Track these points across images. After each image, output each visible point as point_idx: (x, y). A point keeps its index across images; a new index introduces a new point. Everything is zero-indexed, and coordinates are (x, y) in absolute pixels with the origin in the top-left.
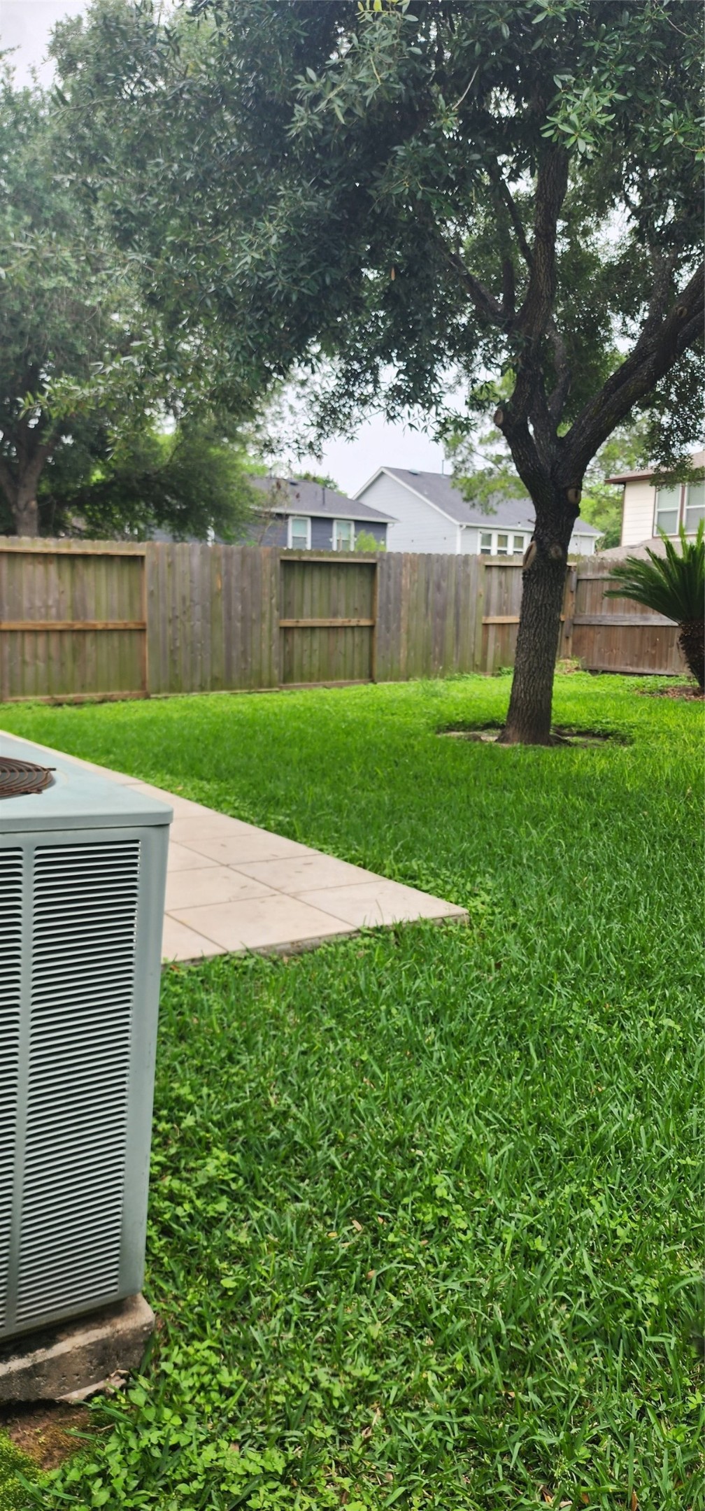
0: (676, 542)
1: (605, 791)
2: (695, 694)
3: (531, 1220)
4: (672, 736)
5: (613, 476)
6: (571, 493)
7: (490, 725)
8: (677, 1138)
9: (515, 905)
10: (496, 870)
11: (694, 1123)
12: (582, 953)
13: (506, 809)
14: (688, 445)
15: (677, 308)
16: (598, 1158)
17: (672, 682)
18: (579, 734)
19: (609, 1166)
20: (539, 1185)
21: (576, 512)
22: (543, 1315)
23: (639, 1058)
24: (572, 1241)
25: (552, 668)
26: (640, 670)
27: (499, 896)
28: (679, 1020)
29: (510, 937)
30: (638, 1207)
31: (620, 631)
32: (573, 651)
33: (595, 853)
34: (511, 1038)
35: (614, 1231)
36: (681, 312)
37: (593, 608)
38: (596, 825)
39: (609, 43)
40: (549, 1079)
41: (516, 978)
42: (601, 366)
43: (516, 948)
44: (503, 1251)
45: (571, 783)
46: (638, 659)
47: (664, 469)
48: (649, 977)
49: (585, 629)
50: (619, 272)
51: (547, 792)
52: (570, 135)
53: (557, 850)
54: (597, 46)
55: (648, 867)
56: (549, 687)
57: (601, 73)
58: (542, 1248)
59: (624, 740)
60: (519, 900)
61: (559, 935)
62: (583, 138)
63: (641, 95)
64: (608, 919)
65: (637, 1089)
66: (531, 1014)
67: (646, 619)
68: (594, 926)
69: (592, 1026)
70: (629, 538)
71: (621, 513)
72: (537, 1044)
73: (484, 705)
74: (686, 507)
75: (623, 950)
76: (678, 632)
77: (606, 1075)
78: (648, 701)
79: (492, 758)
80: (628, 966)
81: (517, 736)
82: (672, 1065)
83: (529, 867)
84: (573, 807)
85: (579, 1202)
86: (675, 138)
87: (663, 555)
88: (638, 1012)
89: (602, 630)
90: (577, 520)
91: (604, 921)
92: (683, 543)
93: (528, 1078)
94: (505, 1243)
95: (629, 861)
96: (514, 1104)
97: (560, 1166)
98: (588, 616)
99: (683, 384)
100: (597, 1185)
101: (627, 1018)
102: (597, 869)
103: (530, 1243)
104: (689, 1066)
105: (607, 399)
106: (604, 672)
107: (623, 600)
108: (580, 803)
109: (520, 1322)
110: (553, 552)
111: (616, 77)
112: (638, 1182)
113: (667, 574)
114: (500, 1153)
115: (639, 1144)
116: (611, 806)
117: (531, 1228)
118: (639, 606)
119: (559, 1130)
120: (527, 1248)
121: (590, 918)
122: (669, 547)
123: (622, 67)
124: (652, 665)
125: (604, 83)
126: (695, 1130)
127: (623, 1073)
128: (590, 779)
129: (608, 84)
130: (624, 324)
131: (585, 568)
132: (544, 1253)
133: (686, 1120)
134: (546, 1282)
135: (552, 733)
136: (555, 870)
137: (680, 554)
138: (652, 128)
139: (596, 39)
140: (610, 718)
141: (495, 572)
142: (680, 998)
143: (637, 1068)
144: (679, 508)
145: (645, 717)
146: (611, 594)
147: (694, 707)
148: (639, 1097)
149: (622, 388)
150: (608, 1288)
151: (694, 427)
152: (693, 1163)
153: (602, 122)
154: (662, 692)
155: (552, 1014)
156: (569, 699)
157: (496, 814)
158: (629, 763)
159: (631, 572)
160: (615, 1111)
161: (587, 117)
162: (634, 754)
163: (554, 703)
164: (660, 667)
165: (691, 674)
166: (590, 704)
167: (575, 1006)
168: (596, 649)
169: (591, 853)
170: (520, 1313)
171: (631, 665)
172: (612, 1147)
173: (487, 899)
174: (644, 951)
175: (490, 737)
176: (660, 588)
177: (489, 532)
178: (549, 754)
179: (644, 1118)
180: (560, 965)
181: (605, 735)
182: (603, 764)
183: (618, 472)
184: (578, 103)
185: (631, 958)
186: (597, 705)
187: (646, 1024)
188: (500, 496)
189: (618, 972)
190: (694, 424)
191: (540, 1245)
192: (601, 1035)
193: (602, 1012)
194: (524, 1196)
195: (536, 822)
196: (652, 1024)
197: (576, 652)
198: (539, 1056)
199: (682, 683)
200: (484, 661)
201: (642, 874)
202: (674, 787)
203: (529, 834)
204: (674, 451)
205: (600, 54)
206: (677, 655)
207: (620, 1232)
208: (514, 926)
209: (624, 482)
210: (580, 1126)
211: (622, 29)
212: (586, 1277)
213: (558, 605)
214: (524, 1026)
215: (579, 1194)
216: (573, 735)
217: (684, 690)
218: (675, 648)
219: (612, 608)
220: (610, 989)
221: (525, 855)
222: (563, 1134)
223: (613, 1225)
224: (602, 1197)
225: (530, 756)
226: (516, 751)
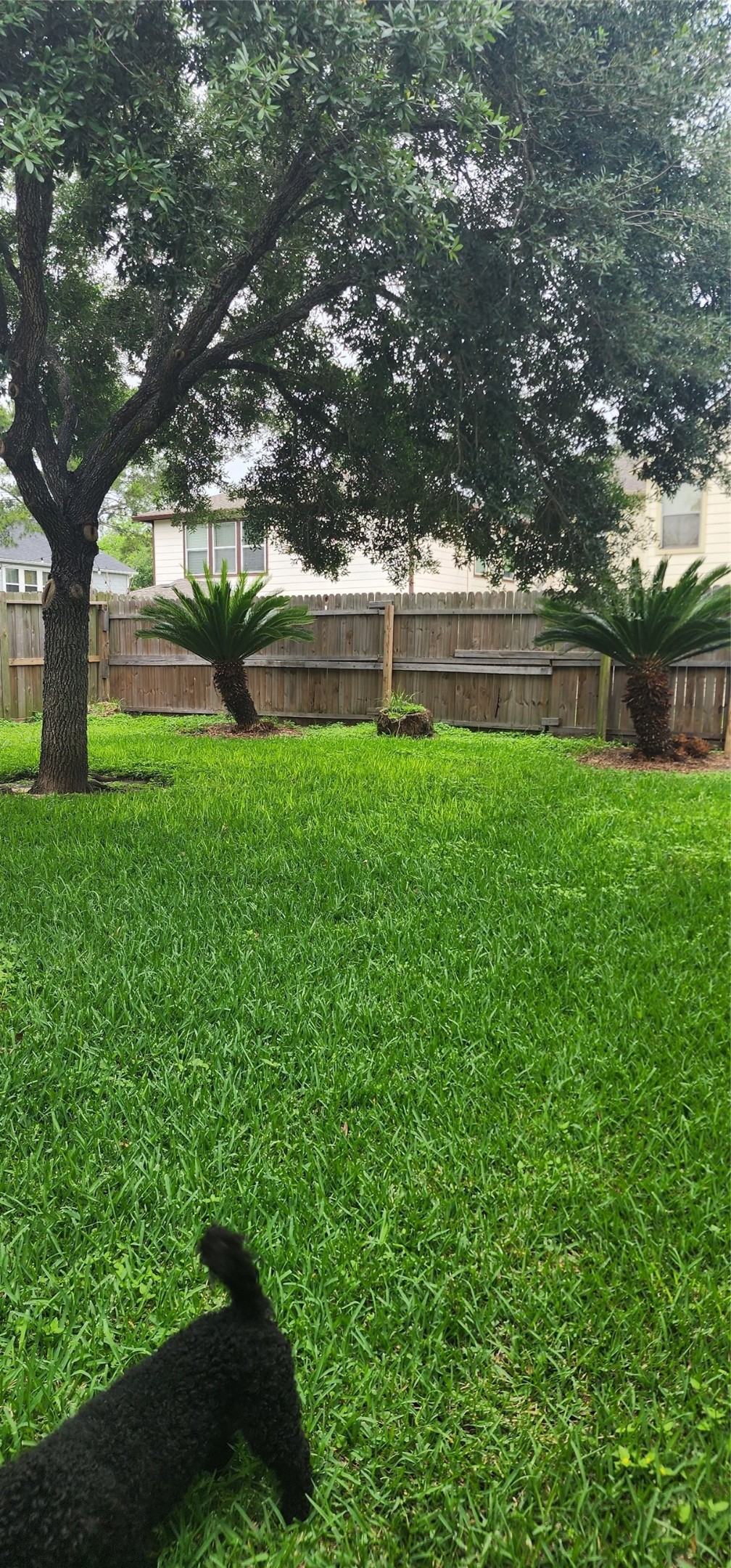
0: (202, 583)
1: (144, 835)
2: (233, 732)
3: (46, 1303)
4: (211, 774)
5: (140, 514)
6: (87, 530)
7: (21, 776)
8: (202, 1178)
9: (42, 967)
10: (22, 932)
11: (219, 1159)
12: (111, 1009)
13: (37, 865)
14: (205, 487)
15: (174, 349)
16: (121, 1219)
17: (210, 721)
18: (120, 778)
19: (134, 1224)
20: (58, 1263)
21: (94, 550)
22: (58, 1402)
23: (168, 1104)
24: (93, 1312)
25: (84, 712)
26: (180, 710)
27: (25, 960)
28: (206, 1057)
29: (33, 1004)
30: (163, 1258)
31: (158, 672)
32: (111, 692)
33: (131, 901)
34: (31, 1111)
35: (137, 1290)
36: (179, 354)
37: (128, 648)
38: (134, 870)
39: (56, 66)
40: (70, 1147)
41: (39, 1047)
42: (112, 402)
43: (41, 1014)
44: (16, 1345)
45: (109, 831)
46: (178, 700)
47: (183, 510)
48: (179, 1020)
49: (121, 670)
50: (119, 308)
51: (83, 842)
52: (17, 154)
53: (91, 902)
54: (43, 67)
55: (183, 907)
56: (83, 732)
57: (49, 96)
58: (58, 1330)
59: (164, 782)
60: (45, 962)
61: (88, 992)
62: (30, 158)
63: (93, 126)
64: (141, 967)
65: (164, 1137)
66: (55, 1081)
67: (182, 659)
68: (125, 977)
69: (120, 1082)
70: (160, 579)
71: (152, 552)
72: (60, 1110)
73: (15, 753)
74: (214, 548)
75: (154, 996)
76: (213, 672)
77: (134, 1130)
78: (188, 740)
79: (23, 811)
80: (158, 1013)
81: (52, 785)
82: (200, 1105)
83: (59, 924)
84: (112, 856)
85: (100, 1269)
86: (128, 176)
87: (190, 594)
88: (168, 1058)
89: (139, 670)
90: (97, 558)
91: (135, 970)
92: (209, 584)
93: (49, 1151)
94: (18, 1337)
95: (165, 904)
96: (32, 1182)
97: (82, 1237)
98: (123, 657)
99: (195, 426)
100: (121, 1246)
101: (155, 1065)
102: (131, 916)
103: (45, 1329)
104: (217, 1103)
105: (115, 436)
106: (144, 713)
107: (156, 640)
108: (118, 851)
109: (34, 1415)
110: (73, 591)
111: (66, 104)
112: (162, 1232)
113: (196, 614)
114: (15, 1239)
115: (163, 1192)
116: (149, 849)
117: (47, 1314)
118: (174, 646)
119: (82, 1198)
120: (42, 1335)
121: (123, 970)
122: (196, 588)
123: (70, 94)
124: (192, 704)
125: (53, 106)
126: (220, 1165)
127: (150, 1123)
128: (128, 825)
129: (57, 109)
130: (131, 361)
131: (116, 607)
132: (61, 1335)
133: (211, 1157)
134: (63, 1366)
135: (90, 779)
136: (88, 923)
137: (207, 594)
138: (107, 162)
139: (42, 60)
140: (151, 759)
141: (19, 610)
142: (211, 1036)
143: (165, 1114)
144: (207, 548)
145: (185, 757)
146: (144, 633)
147: (232, 744)
148: (166, 1145)
149: (128, 426)
150: (129, 1352)
151: (208, 468)
152: (217, 1199)
153: (51, 146)
154: (202, 731)
155: (78, 1077)
156: (108, 742)
157: (27, 872)
158: (170, 804)
159: (161, 612)
160: (141, 1165)
161: (33, 138)
162: (173, 795)
163: (90, 748)
164: (200, 706)
165: (227, 712)
166: (130, 746)
167: (103, 1065)
168: (135, 690)
169: (127, 902)
170: (32, 1407)
171: (171, 705)
172: (136, 1203)
173: (10, 965)
174: (175, 995)
175: (22, 788)
176: (190, 627)
177: (15, 567)
178: (86, 801)
179: (171, 1165)
180: (87, 1024)
181: (146, 778)
182: (140, 808)
183: (145, 511)
184: (23, 121)
185: (163, 1003)
186: (138, 747)
187: (176, 1069)
188: (21, 529)
189: (148, 1020)
190: (209, 466)
191: (56, 1327)
192: (129, 1089)
193: (130, 1064)
194: (42, 1280)
195: (70, 875)
196: (181, 1067)
197: (115, 694)
198: (63, 1124)
199: (221, 721)
200: (15, 706)
201: (178, 916)
202: (212, 825)
203: (61, 888)
204: (192, 492)
205: (47, 76)
206: (214, 695)
207: (143, 1289)
208: (40, 990)
209: (151, 520)
210: (103, 1190)
211: (69, 55)
212: (107, 1347)
213: (83, 645)
214: (46, 1097)
215: (101, 1261)
216: (114, 780)
217: (224, 728)
218: (212, 687)
219: (147, 648)
220: (140, 1039)
221: (56, 911)
222: (84, 1201)
223: (136, 1284)
224: (125, 1258)
225: (65, 806)
226: (52, 801)
